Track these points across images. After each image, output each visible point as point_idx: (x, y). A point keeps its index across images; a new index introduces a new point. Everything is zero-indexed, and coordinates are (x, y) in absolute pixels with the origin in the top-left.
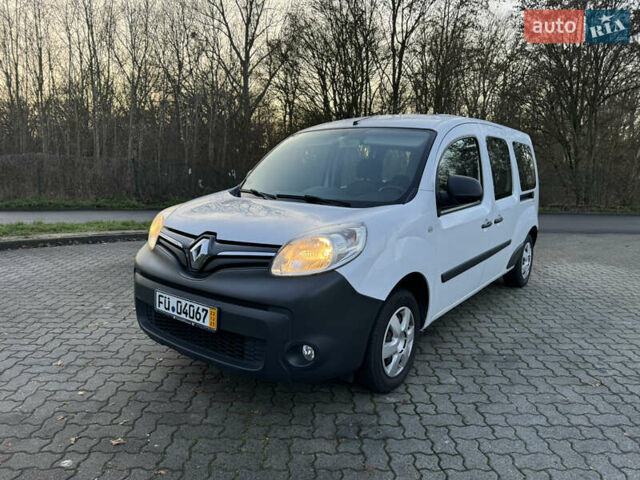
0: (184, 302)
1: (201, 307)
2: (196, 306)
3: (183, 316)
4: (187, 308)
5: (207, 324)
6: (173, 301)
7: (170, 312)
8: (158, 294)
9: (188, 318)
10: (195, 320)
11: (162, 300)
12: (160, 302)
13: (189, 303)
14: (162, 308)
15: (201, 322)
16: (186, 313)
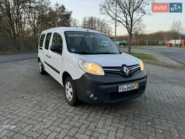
0: (129, 85)
1: (134, 84)
2: (133, 85)
3: (129, 89)
4: (130, 86)
5: (136, 88)
6: (125, 86)
7: (124, 90)
8: (119, 87)
9: (130, 89)
10: (132, 89)
11: (121, 88)
12: (120, 89)
13: (130, 85)
14: (121, 90)
15: (134, 88)
16: (130, 88)
